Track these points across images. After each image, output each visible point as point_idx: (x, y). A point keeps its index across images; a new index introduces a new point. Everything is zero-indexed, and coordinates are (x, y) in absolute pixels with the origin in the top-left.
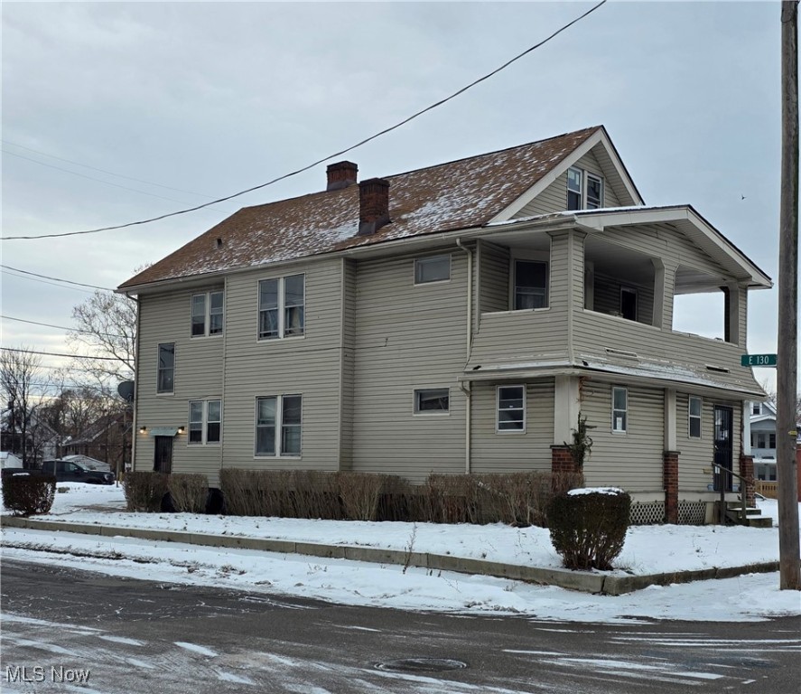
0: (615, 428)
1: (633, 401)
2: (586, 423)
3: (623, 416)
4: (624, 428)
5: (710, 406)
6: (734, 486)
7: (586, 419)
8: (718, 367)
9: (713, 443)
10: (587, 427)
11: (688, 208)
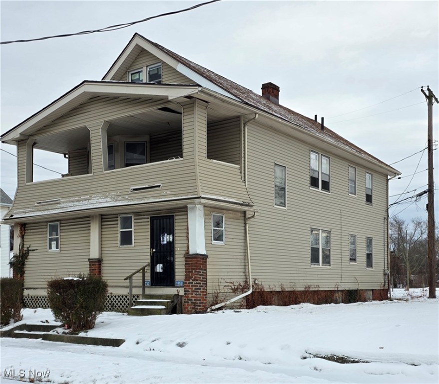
0: (50, 248)
1: (63, 230)
3: (57, 240)
4: (57, 248)
5: (145, 218)
6: (178, 281)
7: (30, 247)
8: (147, 186)
9: (149, 247)
10: (30, 250)
11: (85, 83)
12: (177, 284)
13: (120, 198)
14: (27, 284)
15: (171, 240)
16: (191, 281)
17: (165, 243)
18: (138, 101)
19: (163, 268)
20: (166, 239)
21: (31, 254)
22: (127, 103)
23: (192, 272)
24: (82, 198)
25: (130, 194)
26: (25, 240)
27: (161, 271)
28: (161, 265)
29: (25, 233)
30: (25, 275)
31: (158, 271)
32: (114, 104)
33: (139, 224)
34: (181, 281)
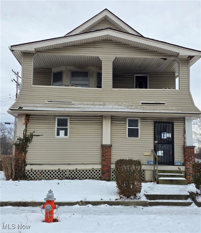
2: (33, 134)
3: (65, 129)
4: (66, 135)
5: (149, 122)
6: (177, 162)
7: (34, 132)
8: (154, 102)
9: (153, 140)
10: (34, 135)
11: (108, 29)
12: (176, 164)
13: (134, 107)
14: (28, 161)
15: (170, 136)
16: (191, 162)
17: (165, 138)
18: (145, 50)
19: (164, 154)
20: (166, 136)
21: (34, 138)
22: (136, 50)
23: (191, 157)
24: (95, 103)
25: (141, 105)
26: (28, 127)
27: (162, 155)
28: (162, 152)
29: (29, 122)
30: (27, 154)
31: (160, 155)
32: (125, 48)
33: (144, 125)
34: (179, 162)
